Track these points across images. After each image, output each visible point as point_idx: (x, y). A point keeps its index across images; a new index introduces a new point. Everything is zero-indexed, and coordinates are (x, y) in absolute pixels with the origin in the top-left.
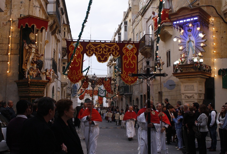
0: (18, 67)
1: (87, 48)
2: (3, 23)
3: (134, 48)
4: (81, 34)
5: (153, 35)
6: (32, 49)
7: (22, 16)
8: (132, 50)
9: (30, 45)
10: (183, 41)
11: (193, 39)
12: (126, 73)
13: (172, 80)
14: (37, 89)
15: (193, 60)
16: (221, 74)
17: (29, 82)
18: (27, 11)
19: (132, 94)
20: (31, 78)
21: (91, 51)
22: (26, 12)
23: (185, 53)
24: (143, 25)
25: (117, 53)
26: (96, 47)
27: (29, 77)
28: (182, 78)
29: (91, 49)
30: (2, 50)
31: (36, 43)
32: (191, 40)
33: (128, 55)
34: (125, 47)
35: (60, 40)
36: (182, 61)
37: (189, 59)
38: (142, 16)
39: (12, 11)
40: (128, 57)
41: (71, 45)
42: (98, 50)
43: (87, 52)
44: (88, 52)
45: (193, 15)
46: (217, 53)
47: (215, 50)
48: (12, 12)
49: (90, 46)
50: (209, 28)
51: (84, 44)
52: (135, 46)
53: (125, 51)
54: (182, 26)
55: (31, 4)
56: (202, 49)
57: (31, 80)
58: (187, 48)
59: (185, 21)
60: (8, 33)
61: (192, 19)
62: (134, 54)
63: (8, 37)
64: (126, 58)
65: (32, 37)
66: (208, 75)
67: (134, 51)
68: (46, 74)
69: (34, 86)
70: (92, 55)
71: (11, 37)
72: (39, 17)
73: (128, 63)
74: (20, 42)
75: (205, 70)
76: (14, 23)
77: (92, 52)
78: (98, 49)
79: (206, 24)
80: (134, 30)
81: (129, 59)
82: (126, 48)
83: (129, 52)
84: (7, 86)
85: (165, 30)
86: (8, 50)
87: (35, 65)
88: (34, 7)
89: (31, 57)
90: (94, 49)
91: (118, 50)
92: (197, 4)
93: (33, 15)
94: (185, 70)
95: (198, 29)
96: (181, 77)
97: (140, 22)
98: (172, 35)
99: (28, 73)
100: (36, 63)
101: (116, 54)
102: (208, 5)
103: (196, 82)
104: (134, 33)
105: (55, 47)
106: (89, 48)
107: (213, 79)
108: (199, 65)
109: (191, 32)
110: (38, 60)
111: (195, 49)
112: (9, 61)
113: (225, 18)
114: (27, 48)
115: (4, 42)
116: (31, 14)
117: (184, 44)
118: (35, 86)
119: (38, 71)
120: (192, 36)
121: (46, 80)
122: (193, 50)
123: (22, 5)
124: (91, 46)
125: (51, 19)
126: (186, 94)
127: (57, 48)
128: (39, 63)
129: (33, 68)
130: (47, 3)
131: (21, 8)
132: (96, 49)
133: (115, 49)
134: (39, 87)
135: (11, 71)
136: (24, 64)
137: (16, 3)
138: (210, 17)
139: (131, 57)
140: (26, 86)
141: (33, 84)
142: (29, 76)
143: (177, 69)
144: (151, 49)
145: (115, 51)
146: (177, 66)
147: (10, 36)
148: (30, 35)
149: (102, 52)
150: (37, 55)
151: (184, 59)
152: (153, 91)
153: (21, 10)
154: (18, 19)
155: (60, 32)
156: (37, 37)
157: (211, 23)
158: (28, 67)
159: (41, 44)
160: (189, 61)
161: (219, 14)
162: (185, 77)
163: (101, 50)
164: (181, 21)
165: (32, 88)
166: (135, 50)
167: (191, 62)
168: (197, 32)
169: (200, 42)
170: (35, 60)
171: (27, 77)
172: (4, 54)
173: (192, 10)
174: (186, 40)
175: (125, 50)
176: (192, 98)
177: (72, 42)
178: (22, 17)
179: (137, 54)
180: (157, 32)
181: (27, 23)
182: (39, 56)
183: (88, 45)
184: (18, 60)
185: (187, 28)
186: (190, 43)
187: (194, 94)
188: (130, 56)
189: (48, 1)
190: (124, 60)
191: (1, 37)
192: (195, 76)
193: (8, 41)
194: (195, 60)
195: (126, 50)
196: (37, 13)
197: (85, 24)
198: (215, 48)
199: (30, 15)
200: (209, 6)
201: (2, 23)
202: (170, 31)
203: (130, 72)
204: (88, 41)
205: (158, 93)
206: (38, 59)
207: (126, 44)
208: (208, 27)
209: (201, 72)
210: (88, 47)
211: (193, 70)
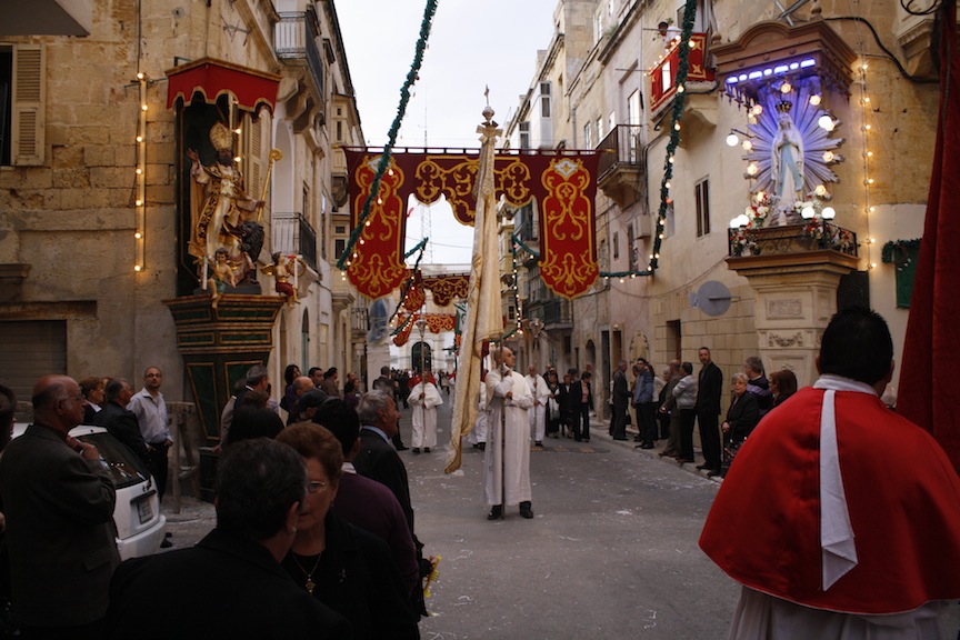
0: (172, 249)
1: (418, 175)
2: (113, 90)
3: (580, 173)
4: (397, 125)
5: (645, 127)
6: (223, 181)
7: (181, 63)
8: (574, 179)
9: (213, 169)
10: (758, 144)
11: (795, 135)
12: (555, 258)
13: (717, 283)
14: (246, 326)
15: (798, 211)
16: (893, 259)
17: (215, 305)
18: (201, 44)
19: (570, 326)
20: (222, 288)
21: (431, 183)
22: (195, 47)
23: (768, 189)
24: (607, 93)
25: (524, 191)
26: (448, 172)
27: (215, 287)
28: (758, 276)
29: (432, 177)
30: (113, 191)
31: (238, 159)
32: (790, 139)
33: (559, 196)
34: (550, 169)
35: (326, 149)
36: (757, 214)
37: (781, 207)
38: (605, 63)
39: (142, 44)
40: (562, 204)
41: (361, 167)
42: (458, 181)
43: (418, 189)
44: (421, 190)
45: (800, 51)
46: (878, 187)
47: (870, 173)
48: (144, 51)
49: (428, 168)
50: (851, 98)
51: (409, 161)
52: (584, 166)
53: (550, 184)
54: (754, 93)
55: (214, 18)
56: (827, 174)
57: (223, 297)
58: (774, 168)
59: (768, 72)
60: (134, 126)
61: (794, 66)
62: (582, 194)
63: (133, 142)
64: (554, 206)
65: (221, 138)
66: (847, 264)
67: (582, 183)
68: (275, 273)
69: (233, 319)
70: (435, 198)
71: (145, 140)
72: (245, 65)
73: (561, 222)
74: (178, 159)
75: (838, 248)
76: (152, 91)
77: (437, 188)
78: (457, 177)
79: (842, 83)
80: (577, 112)
81: (565, 210)
82: (552, 173)
83: (563, 187)
84: (137, 320)
85: (691, 109)
86: (135, 187)
87: (236, 242)
88: (225, 28)
89: (219, 214)
90: (444, 179)
91: (526, 179)
92: (813, 12)
93: (224, 59)
94: (771, 248)
95: (815, 100)
96: (756, 273)
97: (598, 82)
98: (714, 127)
99: (211, 272)
100: (237, 235)
101: (518, 193)
102: (849, 15)
103: (809, 289)
104: (574, 122)
105: (307, 173)
106: (427, 174)
107: (865, 275)
108: (821, 229)
109: (788, 111)
110: (246, 222)
111: (802, 173)
112: (142, 228)
113: (907, 59)
114: (203, 179)
115: (121, 161)
116: (213, 54)
117: (762, 154)
118: (239, 318)
119: (248, 264)
120: (792, 126)
121: (277, 294)
122: (796, 176)
123: (179, 20)
124: (433, 169)
125: (291, 76)
126: (775, 333)
127: (314, 179)
128: (249, 235)
129: (226, 253)
130: (273, 19)
131: (175, 35)
132: (450, 178)
133: (514, 178)
134: (251, 318)
135: (148, 265)
136: (196, 241)
137: (158, 15)
138: (856, 58)
139: (571, 203)
140: (205, 319)
141: (229, 310)
142: (213, 281)
143: (740, 246)
144: (638, 175)
145: (515, 184)
146: (740, 234)
147: (139, 139)
148: (214, 131)
149: (469, 189)
150: (240, 204)
151: (767, 209)
152: (648, 317)
153: (178, 40)
154: (166, 72)
155: (323, 123)
156: (240, 138)
157: (856, 81)
158: (211, 249)
159: (256, 166)
160: (782, 214)
161: (886, 46)
162: (770, 272)
163: (468, 180)
164: (756, 75)
165: (226, 326)
166: (583, 178)
167: (791, 218)
168: (810, 112)
169: (822, 146)
170: (234, 224)
171: (205, 287)
172: (121, 202)
173: (794, 33)
174: (770, 143)
175: (549, 178)
176: (796, 346)
177: (367, 157)
178: (182, 67)
179: (591, 193)
180: (660, 114)
181: (200, 89)
182: (250, 209)
183: (422, 166)
184: (172, 225)
185: (773, 100)
186: (785, 150)
187: (802, 331)
188: (567, 201)
189: (277, 11)
190: (548, 214)
191: (109, 143)
192: (807, 269)
193: (134, 155)
194: (808, 212)
195: (552, 178)
196: (239, 53)
197: (411, 89)
198: (870, 170)
199: (207, 58)
200: (852, 19)
201: (108, 91)
202: (707, 111)
203: (569, 254)
204: (423, 151)
205: (665, 324)
206: (243, 218)
207: (554, 160)
208: (848, 95)
209: (828, 254)
210: (421, 171)
211: (796, 248)
